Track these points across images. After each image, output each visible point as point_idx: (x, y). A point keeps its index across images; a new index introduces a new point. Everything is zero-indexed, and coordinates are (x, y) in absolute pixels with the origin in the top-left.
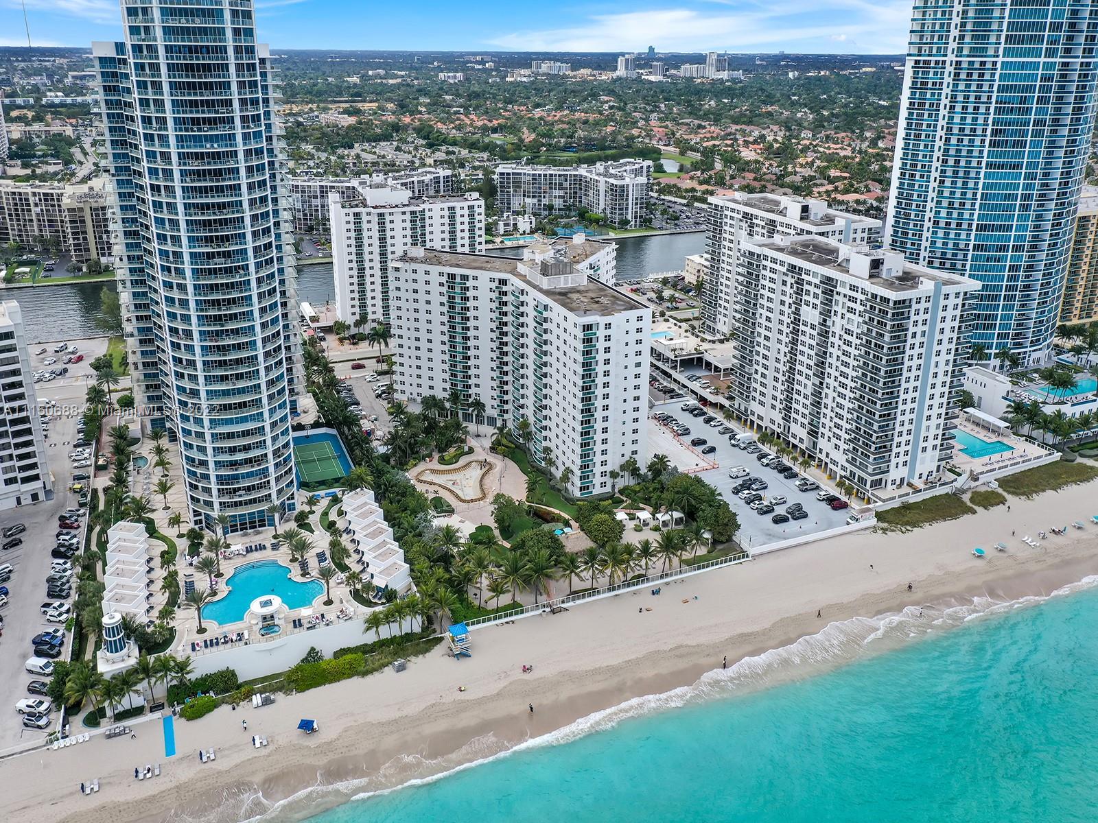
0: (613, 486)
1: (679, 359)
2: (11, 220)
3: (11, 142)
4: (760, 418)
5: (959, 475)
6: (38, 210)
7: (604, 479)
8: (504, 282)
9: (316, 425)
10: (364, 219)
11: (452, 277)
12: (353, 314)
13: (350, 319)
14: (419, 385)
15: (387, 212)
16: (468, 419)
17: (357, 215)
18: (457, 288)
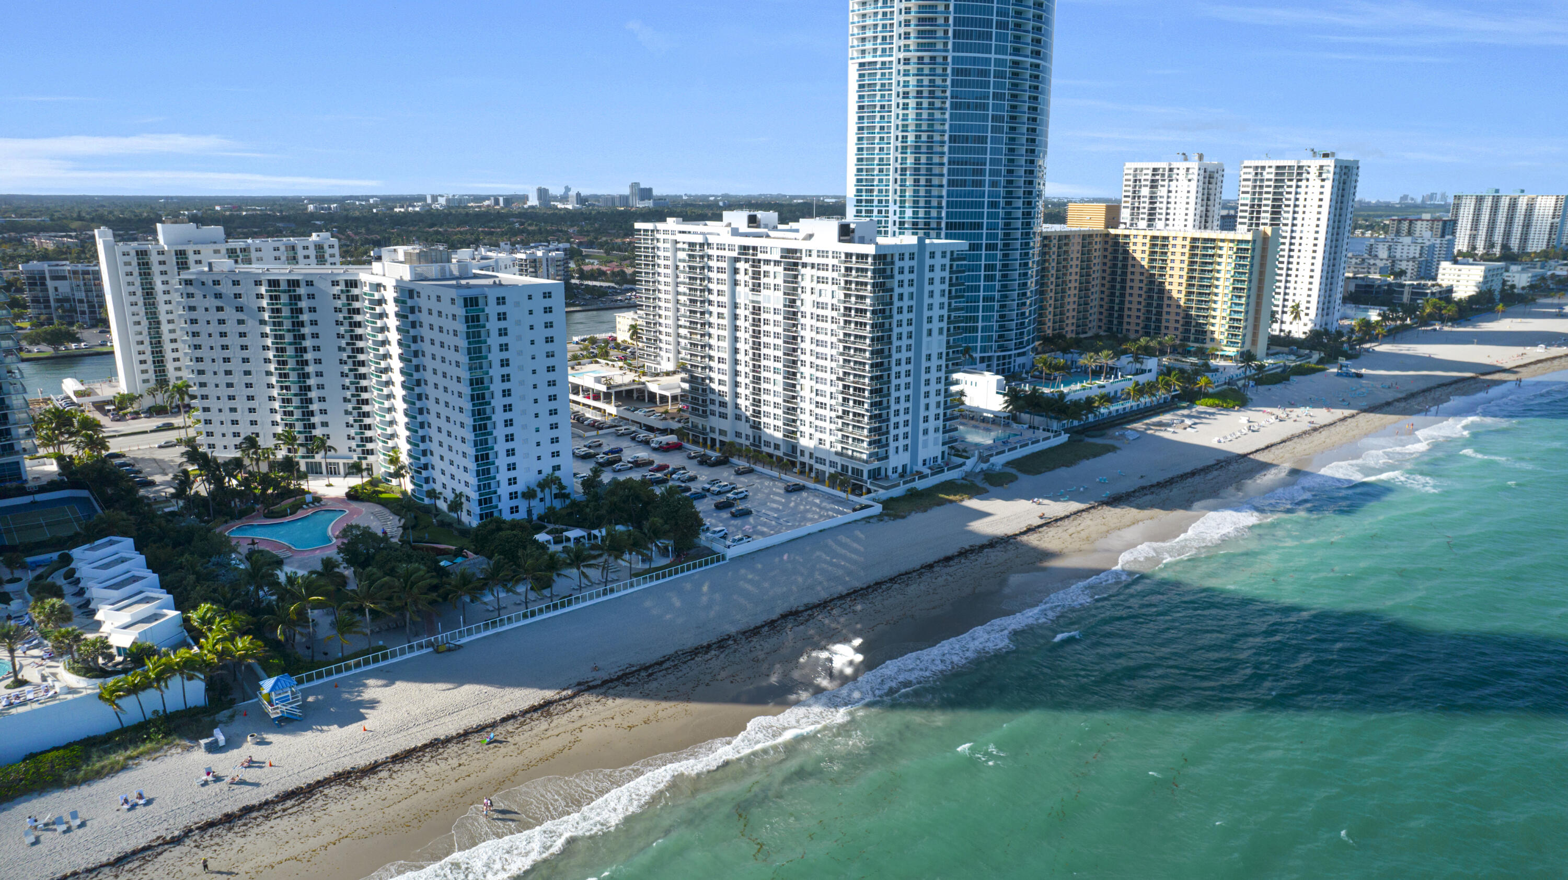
0: (529, 512)
1: (613, 391)
4: (722, 433)
5: (968, 458)
7: (514, 503)
8: (353, 284)
9: (53, 485)
10: (154, 258)
11: (274, 283)
12: (145, 381)
13: (140, 388)
14: (236, 435)
15: (190, 249)
16: (315, 470)
17: (142, 254)
18: (284, 298)
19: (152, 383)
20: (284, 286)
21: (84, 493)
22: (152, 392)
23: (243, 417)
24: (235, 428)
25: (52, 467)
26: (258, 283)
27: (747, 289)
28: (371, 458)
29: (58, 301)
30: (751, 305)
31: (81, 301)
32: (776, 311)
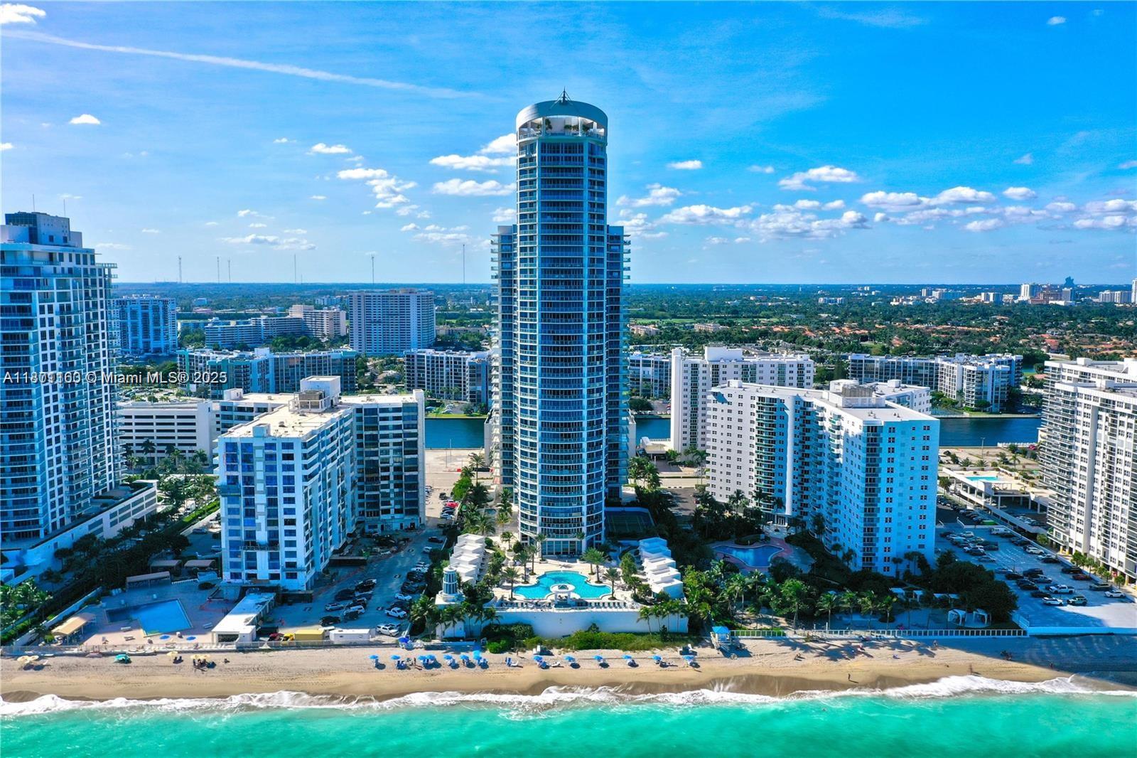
0: (898, 573)
1: (1000, 496)
2: (428, 376)
3: (438, 336)
6: (449, 369)
7: (887, 564)
8: (809, 404)
9: (632, 504)
10: (701, 369)
11: (762, 399)
12: (685, 445)
13: (681, 448)
14: (728, 489)
18: (767, 409)
19: (688, 447)
20: (767, 401)
21: (646, 511)
22: (687, 452)
23: (734, 478)
24: (728, 485)
25: (632, 491)
26: (753, 397)
27: (1106, 433)
28: (805, 518)
29: (644, 380)
30: (1108, 446)
31: (656, 381)
32: (1127, 454)
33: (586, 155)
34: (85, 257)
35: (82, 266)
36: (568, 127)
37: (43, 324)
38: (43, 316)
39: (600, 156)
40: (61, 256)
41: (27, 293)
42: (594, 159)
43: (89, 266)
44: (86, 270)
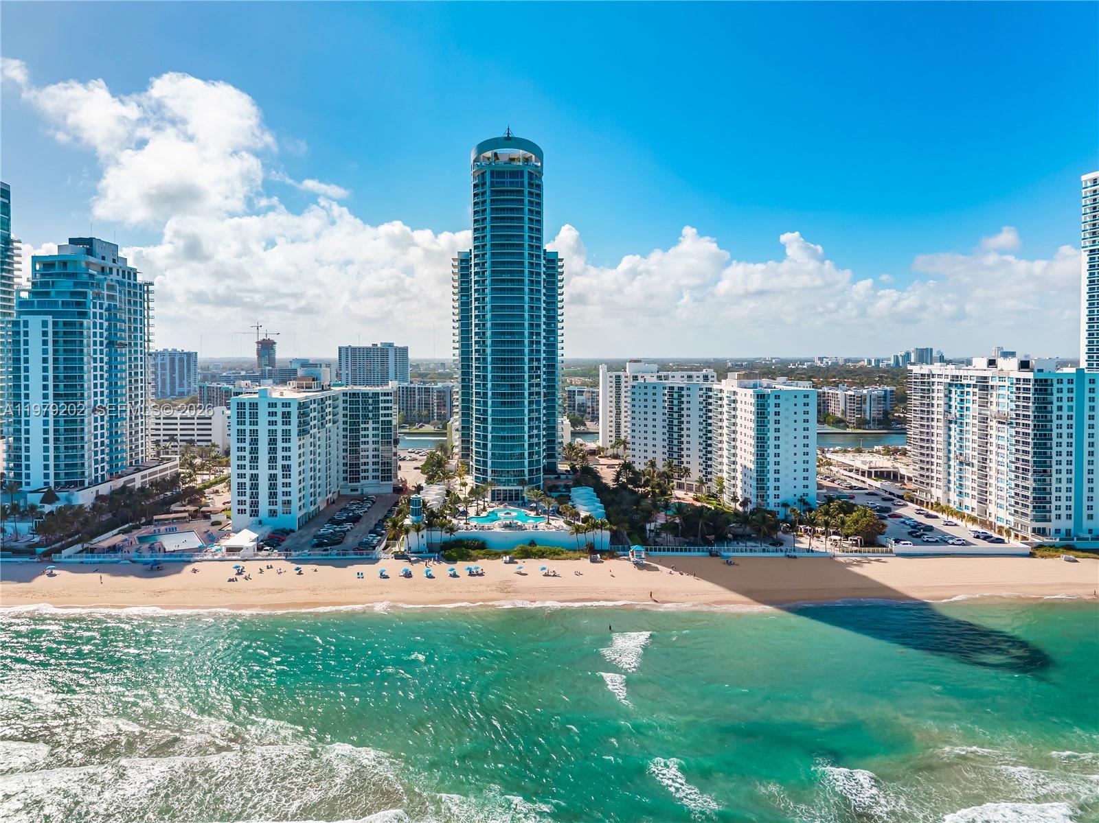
2: (403, 403)
8: (710, 390)
9: (566, 473)
10: (623, 379)
11: (672, 388)
12: (610, 441)
13: (609, 444)
14: (646, 457)
15: (639, 375)
16: (680, 486)
17: (618, 377)
18: (676, 396)
19: (613, 443)
20: (676, 390)
22: (613, 447)
23: (650, 449)
25: (567, 468)
26: (664, 388)
31: (589, 407)
33: (526, 180)
34: (129, 273)
35: (126, 280)
36: (512, 160)
37: (95, 317)
38: (95, 310)
39: (537, 182)
40: (111, 269)
41: (83, 292)
42: (533, 185)
43: (132, 282)
44: (129, 284)
